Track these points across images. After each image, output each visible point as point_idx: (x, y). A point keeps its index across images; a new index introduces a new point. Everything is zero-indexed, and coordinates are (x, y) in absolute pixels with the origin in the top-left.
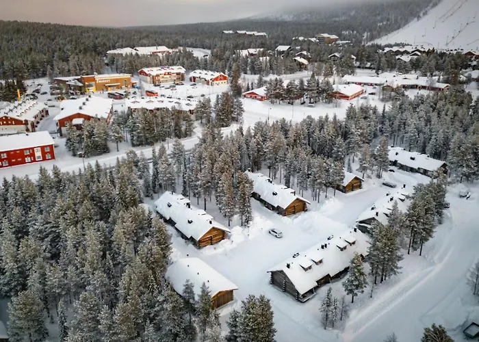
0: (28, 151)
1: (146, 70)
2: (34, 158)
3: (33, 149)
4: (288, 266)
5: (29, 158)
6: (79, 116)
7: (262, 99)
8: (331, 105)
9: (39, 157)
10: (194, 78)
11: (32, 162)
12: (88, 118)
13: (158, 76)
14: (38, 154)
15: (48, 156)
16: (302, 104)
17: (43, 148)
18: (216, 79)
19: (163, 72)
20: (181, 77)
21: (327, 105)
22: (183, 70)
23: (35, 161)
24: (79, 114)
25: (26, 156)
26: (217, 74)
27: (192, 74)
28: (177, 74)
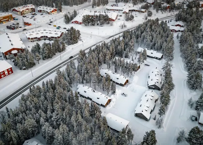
0: (2, 73)
1: (16, 9)
2: (5, 75)
3: (4, 71)
4: (142, 111)
5: (3, 75)
6: (14, 49)
7: (80, 23)
8: (109, 25)
9: (7, 74)
10: (41, 11)
11: (4, 76)
12: (18, 49)
13: (23, 11)
14: (6, 73)
15: (10, 72)
16: (97, 25)
17: (8, 70)
18: (53, 11)
19: (25, 9)
20: (33, 10)
21: (107, 25)
22: (33, 7)
23: (5, 76)
24: (13, 48)
25: (2, 75)
26: (52, 9)
27: (39, 9)
28: (32, 9)
